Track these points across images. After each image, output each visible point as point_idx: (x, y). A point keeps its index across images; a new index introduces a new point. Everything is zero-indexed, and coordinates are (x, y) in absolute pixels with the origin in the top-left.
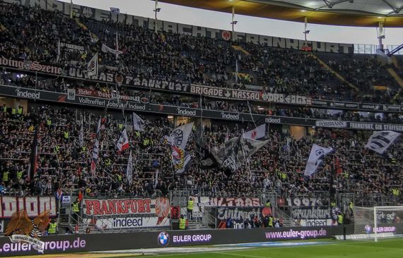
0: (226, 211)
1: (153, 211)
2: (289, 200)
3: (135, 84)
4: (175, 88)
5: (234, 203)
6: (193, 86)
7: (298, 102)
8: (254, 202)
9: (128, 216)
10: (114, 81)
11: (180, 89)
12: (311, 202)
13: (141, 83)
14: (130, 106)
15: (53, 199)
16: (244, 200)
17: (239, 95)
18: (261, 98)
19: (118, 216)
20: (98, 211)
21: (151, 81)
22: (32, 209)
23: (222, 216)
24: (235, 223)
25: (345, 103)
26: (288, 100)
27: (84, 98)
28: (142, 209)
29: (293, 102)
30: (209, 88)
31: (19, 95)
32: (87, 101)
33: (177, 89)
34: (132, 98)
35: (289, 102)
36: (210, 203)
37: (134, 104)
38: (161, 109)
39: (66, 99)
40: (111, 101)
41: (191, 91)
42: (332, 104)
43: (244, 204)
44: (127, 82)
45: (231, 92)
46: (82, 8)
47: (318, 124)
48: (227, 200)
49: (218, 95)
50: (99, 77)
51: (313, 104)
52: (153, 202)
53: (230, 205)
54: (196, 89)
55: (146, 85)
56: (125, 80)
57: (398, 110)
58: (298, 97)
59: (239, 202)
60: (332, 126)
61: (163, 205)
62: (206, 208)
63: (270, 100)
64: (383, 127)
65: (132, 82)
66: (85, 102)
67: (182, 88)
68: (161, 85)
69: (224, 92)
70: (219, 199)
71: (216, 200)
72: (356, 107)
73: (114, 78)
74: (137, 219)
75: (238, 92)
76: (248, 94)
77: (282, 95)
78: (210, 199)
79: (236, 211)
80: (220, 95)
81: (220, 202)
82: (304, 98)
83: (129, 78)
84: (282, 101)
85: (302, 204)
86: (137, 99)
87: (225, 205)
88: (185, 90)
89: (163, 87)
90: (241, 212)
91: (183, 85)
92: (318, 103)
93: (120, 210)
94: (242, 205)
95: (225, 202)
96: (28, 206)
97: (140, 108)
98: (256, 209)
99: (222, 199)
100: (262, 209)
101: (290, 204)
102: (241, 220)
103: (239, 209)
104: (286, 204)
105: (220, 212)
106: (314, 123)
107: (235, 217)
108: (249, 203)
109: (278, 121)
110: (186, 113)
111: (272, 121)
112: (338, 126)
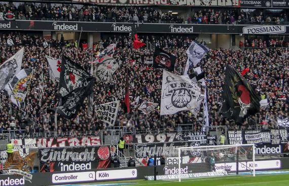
0: (52, 153)
2: (139, 137)
5: (67, 144)
7: (220, 4)
8: (93, 141)
12: (168, 139)
16: (80, 139)
18: (169, 1)
23: (46, 157)
24: (62, 164)
29: (214, 4)
35: (208, 5)
36: (36, 145)
43: (80, 143)
47: (246, 31)
48: (59, 140)
49: (109, 2)
51: (241, 5)
53: (62, 145)
59: (74, 142)
60: (265, 32)
62: (31, 150)
63: (181, 3)
70: (48, 140)
78: (37, 140)
79: (64, 152)
80: (112, 2)
87: (55, 146)
90: (70, 154)
92: (248, 3)
94: (78, 145)
95: (55, 142)
97: (5, 25)
98: (90, 149)
99: (51, 140)
100: (97, 149)
101: (140, 141)
102: (70, 162)
103: (68, 150)
104: (135, 140)
105: (44, 153)
106: (240, 30)
107: (63, 158)
108: (86, 142)
109: (190, 30)
110: (65, 27)
111: (181, 30)
112: (275, 32)
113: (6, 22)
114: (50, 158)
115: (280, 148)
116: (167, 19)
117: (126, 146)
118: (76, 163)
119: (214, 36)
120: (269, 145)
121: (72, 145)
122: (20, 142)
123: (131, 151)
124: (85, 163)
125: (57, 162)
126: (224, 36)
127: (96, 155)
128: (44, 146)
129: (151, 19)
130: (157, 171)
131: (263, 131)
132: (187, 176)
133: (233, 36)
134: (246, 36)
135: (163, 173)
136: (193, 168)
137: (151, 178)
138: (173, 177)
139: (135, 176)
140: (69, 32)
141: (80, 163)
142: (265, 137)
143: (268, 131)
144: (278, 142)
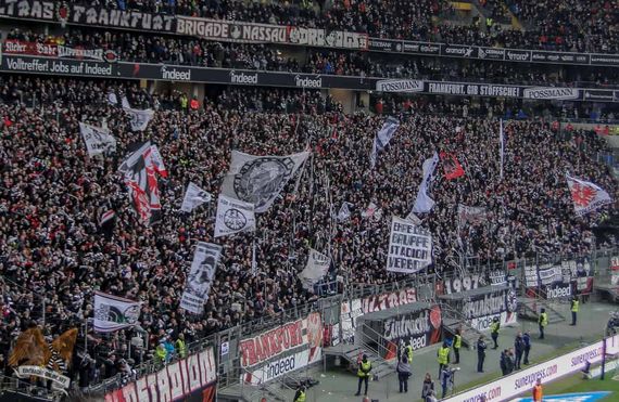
0: (393, 325)
1: (305, 339)
2: (448, 284)
3: (89, 21)
4: (152, 26)
6: (180, 20)
9: (281, 357)
10: (55, 18)
11: (160, 27)
13: (97, 18)
14: (88, 69)
15: (211, 352)
17: (253, 34)
18: (288, 38)
19: (272, 360)
20: (253, 356)
21: (113, 12)
22: (195, 376)
25: (421, 45)
26: (331, 40)
27: (15, 59)
28: (294, 339)
29: (339, 44)
30: (206, 23)
32: (20, 65)
33: (155, 27)
34: (90, 53)
35: (331, 45)
36: (361, 309)
37: (92, 65)
38: (136, 70)
40: (58, 62)
41: (178, 30)
42: (399, 47)
43: (399, 301)
44: (76, 19)
45: (241, 28)
47: (380, 87)
48: (380, 298)
49: (220, 36)
50: (30, 11)
51: (370, 47)
52: (305, 323)
54: (186, 26)
55: (106, 22)
56: (73, 12)
57: (501, 56)
58: (347, 34)
59: (393, 301)
60: (402, 90)
61: (314, 326)
63: (302, 42)
64: (479, 90)
65: (83, 17)
66: (18, 67)
67: (164, 24)
68: (130, 21)
69: (231, 29)
71: (367, 301)
72: (437, 52)
73: (54, 11)
74: (289, 358)
75: (252, 27)
76: (268, 30)
77: (321, 32)
78: (362, 301)
79: (403, 322)
80: (223, 35)
81: (372, 304)
82: (356, 36)
83: (79, 10)
84: (321, 43)
86: (98, 55)
88: (168, 28)
89: (134, 24)
90: (408, 323)
91: (166, 18)
92: (377, 44)
93: (273, 349)
95: (377, 303)
96: (191, 371)
97: (104, 70)
99: (374, 299)
104: (444, 291)
105: (387, 326)
107: (403, 332)
108: (403, 298)
109: (318, 84)
110: (176, 75)
111: (308, 83)
112: (410, 89)
114: (393, 334)
115: (570, 288)
120: (561, 284)
122: (348, 305)
124: (421, 335)
125: (399, 339)
127: (429, 322)
131: (555, 263)
134: (377, 93)
141: (416, 336)
144: (569, 279)
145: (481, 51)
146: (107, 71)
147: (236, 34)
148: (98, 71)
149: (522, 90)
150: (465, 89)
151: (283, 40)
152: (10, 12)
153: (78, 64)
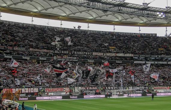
1: (64, 91)
2: (107, 87)
4: (88, 54)
5: (89, 89)
6: (93, 53)
7: (128, 56)
8: (95, 88)
9: (57, 92)
12: (114, 88)
13: (77, 53)
14: (73, 60)
15: (37, 89)
16: (92, 88)
18: (116, 55)
20: (49, 91)
21: (80, 52)
22: (32, 91)
23: (83, 92)
25: (145, 56)
26: (125, 55)
27: (59, 59)
28: (61, 90)
29: (127, 56)
30: (99, 53)
31: (40, 59)
34: (73, 58)
39: (54, 59)
40: (67, 59)
42: (140, 56)
44: (73, 53)
45: (106, 54)
46: (64, 28)
47: (135, 62)
49: (102, 55)
50: (64, 52)
51: (134, 56)
52: (65, 89)
53: (88, 89)
54: (94, 54)
56: (72, 52)
57: (164, 57)
58: (129, 54)
59: (90, 88)
61: (67, 89)
62: (80, 90)
63: (119, 56)
64: (158, 63)
65: (74, 53)
67: (90, 54)
68: (83, 53)
70: (84, 87)
71: (83, 88)
72: (149, 56)
73: (68, 52)
74: (60, 93)
75: (108, 54)
76: (111, 54)
77: (123, 54)
78: (81, 88)
79: (88, 90)
81: (85, 88)
83: (73, 52)
84: (123, 56)
85: (111, 88)
86: (75, 58)
89: (84, 54)
90: (89, 91)
93: (55, 91)
94: (91, 89)
95: (86, 88)
96: (31, 90)
97: (76, 60)
98: (94, 90)
100: (96, 90)
101: (107, 89)
102: (89, 93)
103: (89, 90)
104: (106, 88)
105: (83, 91)
106: (133, 62)
107: (88, 92)
108: (93, 88)
109: (121, 62)
110: (91, 61)
111: (119, 62)
112: (142, 63)
113: (77, 59)
114: (84, 92)
115: (142, 91)
116: (115, 60)
117: (103, 90)
118: (91, 93)
119: (127, 64)
120: (139, 90)
121: (90, 89)
122: (77, 88)
123: (105, 91)
124: (93, 93)
125: (86, 93)
126: (130, 64)
127: (96, 92)
128: (83, 89)
129: (111, 59)
130: (110, 95)
131: (138, 87)
132: (117, 97)
133: (132, 64)
134: (135, 64)
135: (111, 96)
136: (119, 95)
137: (108, 97)
138: (114, 97)
139: (105, 97)
140: (92, 62)
141: (92, 93)
142: (138, 88)
143: (139, 87)
144: (142, 90)
145: (159, 56)
146: (77, 60)
147: (105, 55)
148: (75, 60)
149: (168, 62)
150: (155, 62)
151: (115, 55)
152: (60, 52)
153: (71, 59)
